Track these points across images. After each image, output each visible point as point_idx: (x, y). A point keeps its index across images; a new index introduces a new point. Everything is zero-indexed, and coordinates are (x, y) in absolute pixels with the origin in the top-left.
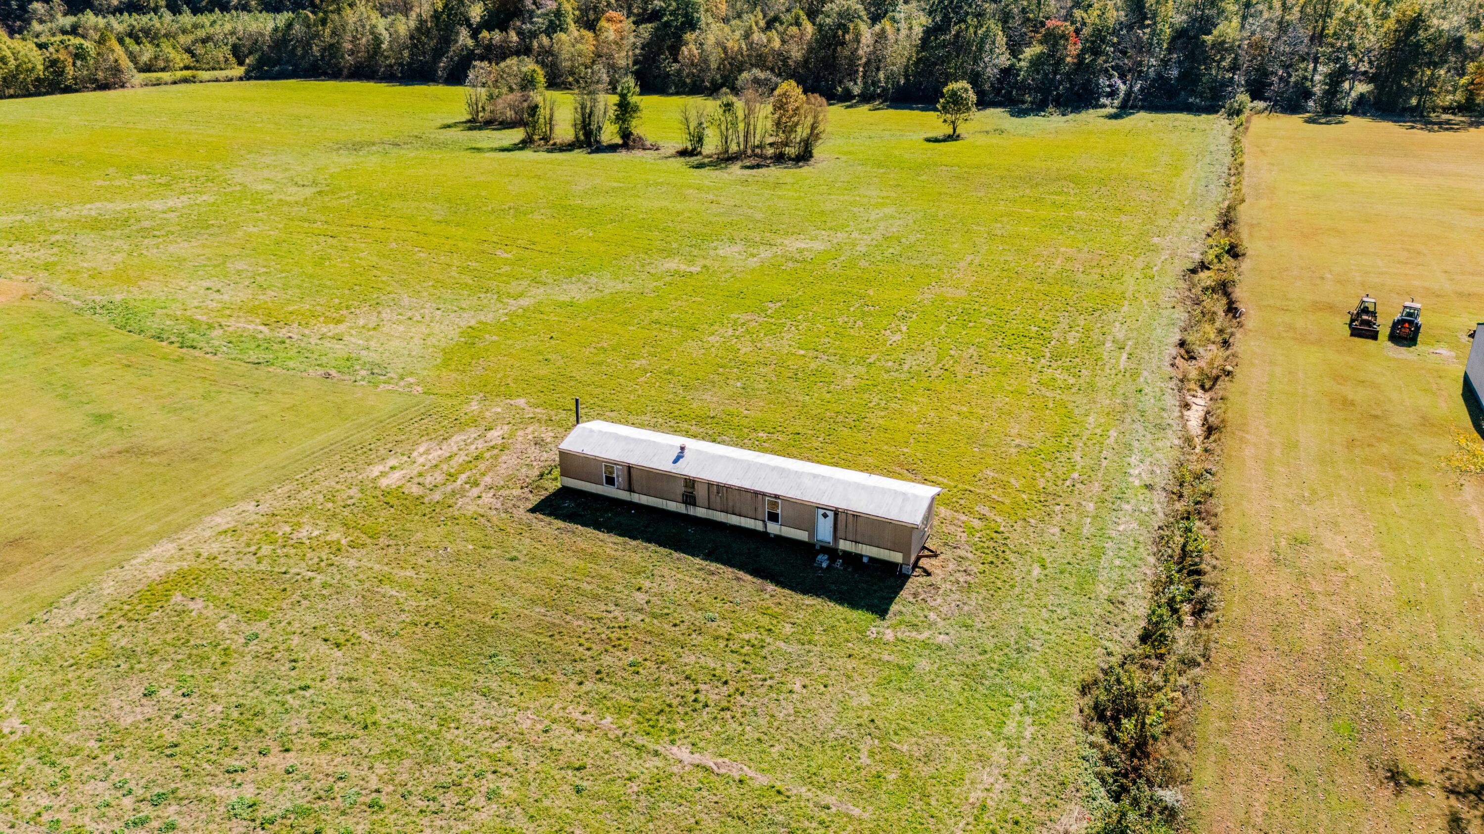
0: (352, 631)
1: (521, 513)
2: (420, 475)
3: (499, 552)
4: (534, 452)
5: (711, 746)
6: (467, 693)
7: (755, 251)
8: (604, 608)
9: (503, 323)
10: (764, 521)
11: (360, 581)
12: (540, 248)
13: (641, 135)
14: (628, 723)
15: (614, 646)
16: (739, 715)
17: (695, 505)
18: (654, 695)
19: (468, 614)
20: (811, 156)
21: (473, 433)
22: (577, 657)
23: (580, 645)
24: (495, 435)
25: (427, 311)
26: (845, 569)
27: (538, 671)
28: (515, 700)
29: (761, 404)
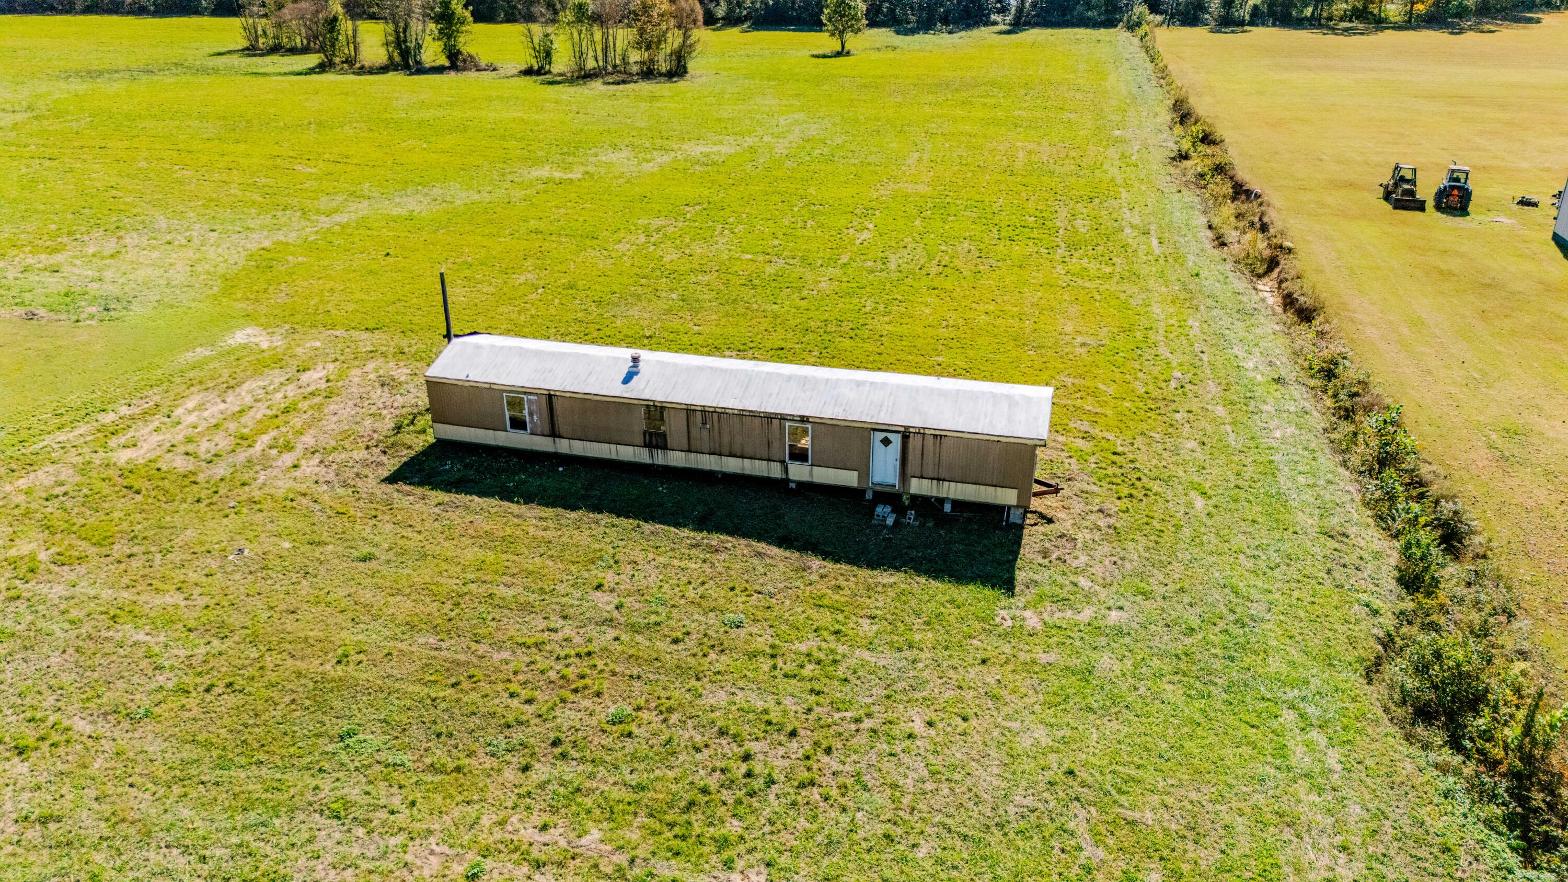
0: (52, 719)
1: (371, 484)
2: (189, 440)
3: (340, 549)
4: (380, 396)
5: (802, 863)
6: (301, 816)
7: (648, 156)
8: (544, 624)
9: (313, 242)
10: (783, 462)
11: (72, 622)
12: (355, 161)
13: (473, 53)
14: (634, 836)
15: (576, 691)
16: (835, 793)
17: (665, 447)
18: (671, 774)
19: (290, 662)
20: (686, 72)
21: (277, 377)
22: (510, 719)
23: (512, 695)
24: (314, 377)
25: (195, 234)
26: (922, 525)
27: (439, 755)
28: (401, 819)
29: (714, 317)
